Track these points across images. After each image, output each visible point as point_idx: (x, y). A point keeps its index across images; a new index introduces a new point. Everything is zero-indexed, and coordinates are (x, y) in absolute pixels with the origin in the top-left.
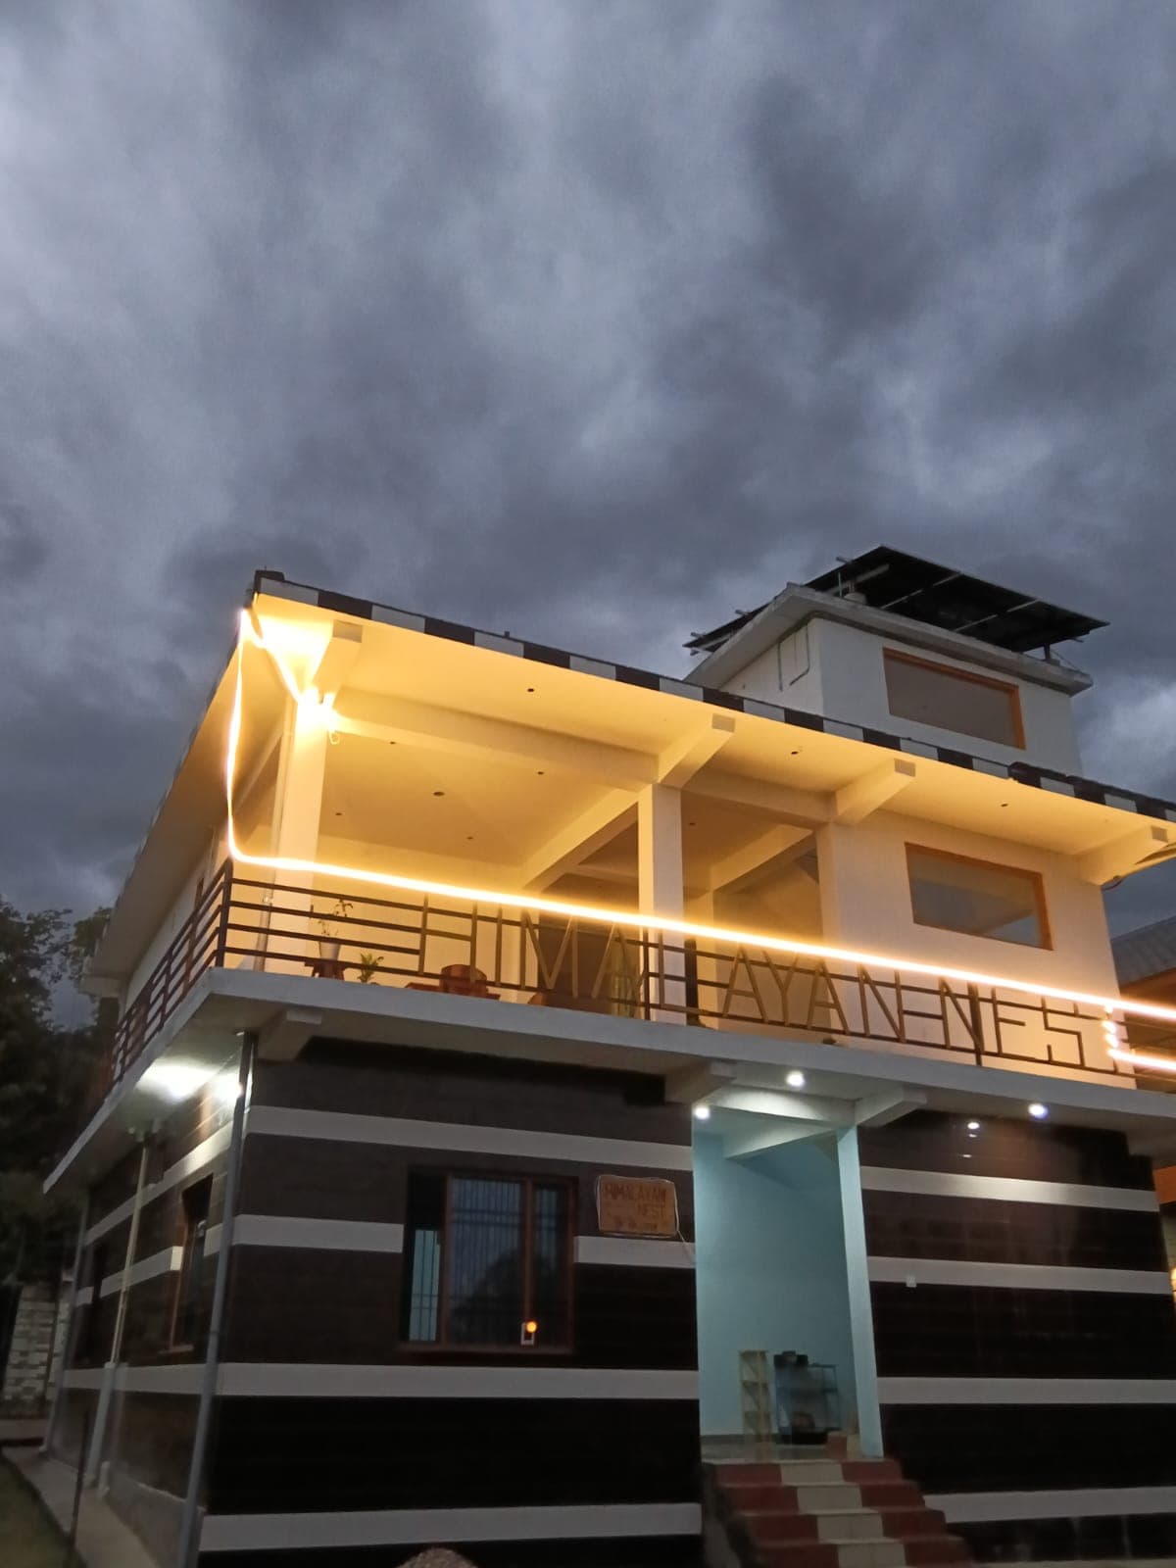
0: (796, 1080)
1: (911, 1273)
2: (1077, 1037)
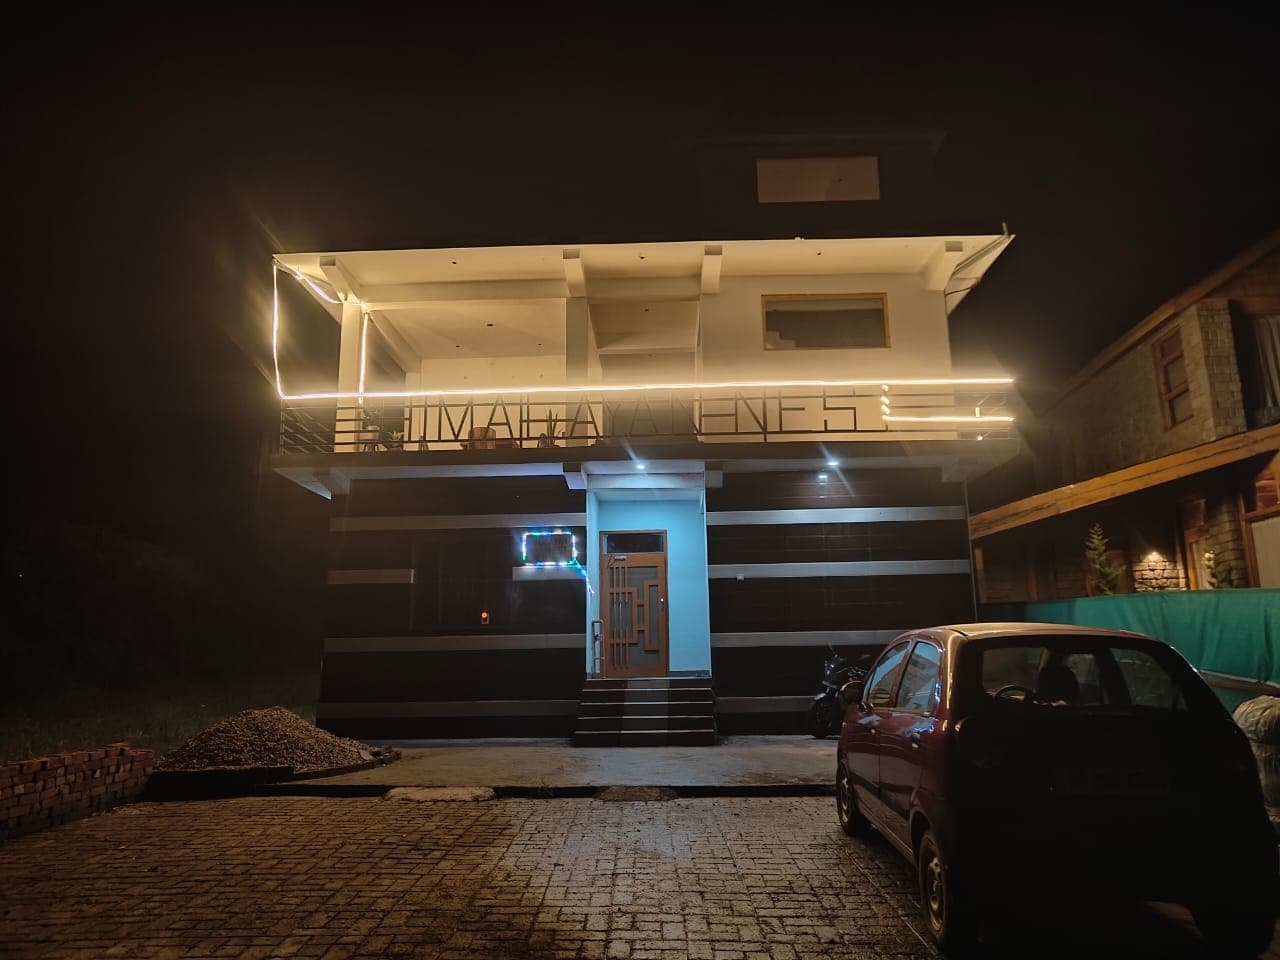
0: (640, 467)
1: (741, 572)
2: (852, 411)
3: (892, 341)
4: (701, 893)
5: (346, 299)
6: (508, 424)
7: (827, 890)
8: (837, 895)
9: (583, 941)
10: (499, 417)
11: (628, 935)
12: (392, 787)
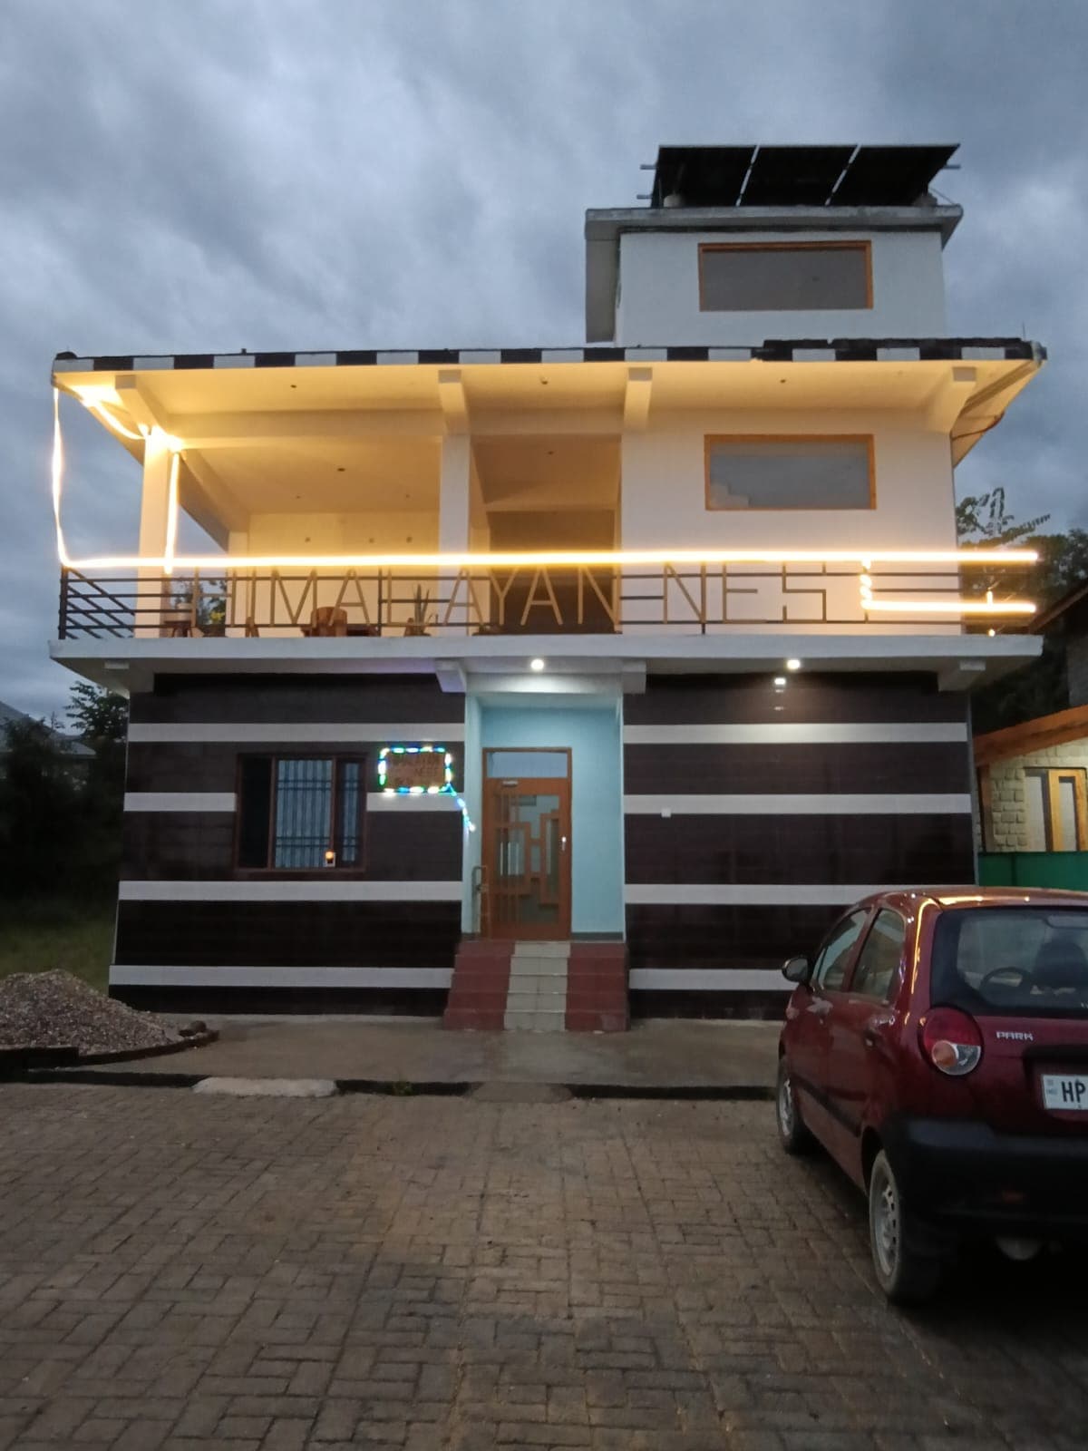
0: (538, 665)
1: (667, 805)
2: (821, 595)
3: (880, 499)
4: (593, 1223)
5: (150, 433)
6: (362, 604)
7: (754, 1222)
8: (766, 1229)
9: (439, 1278)
10: (351, 595)
11: (496, 1272)
12: (204, 1077)
